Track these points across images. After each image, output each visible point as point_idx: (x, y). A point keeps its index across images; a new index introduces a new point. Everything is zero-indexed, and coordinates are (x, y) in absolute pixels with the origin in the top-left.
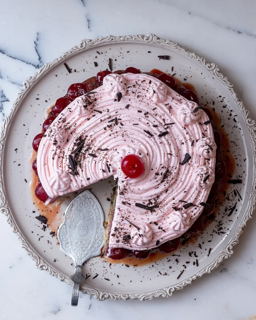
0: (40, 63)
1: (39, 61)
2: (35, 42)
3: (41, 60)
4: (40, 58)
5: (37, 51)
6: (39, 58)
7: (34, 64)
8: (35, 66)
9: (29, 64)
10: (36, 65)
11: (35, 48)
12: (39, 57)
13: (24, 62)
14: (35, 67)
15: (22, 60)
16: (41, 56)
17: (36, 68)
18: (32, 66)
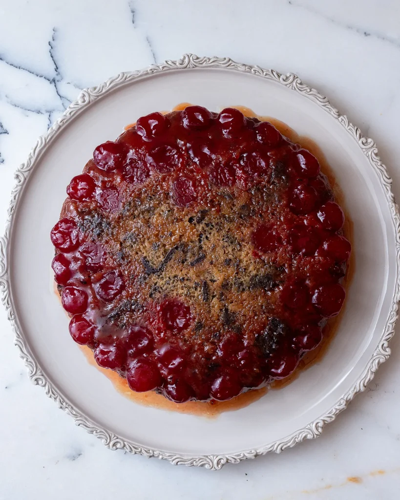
0: (57, 75)
1: (56, 73)
2: (49, 42)
3: (58, 70)
4: (57, 68)
5: (52, 57)
6: (56, 68)
7: (48, 77)
8: (49, 80)
9: (40, 76)
10: (51, 79)
11: (50, 52)
12: (56, 66)
13: (33, 73)
14: (49, 82)
15: (28, 71)
16: (59, 64)
17: (51, 83)
18: (45, 79)
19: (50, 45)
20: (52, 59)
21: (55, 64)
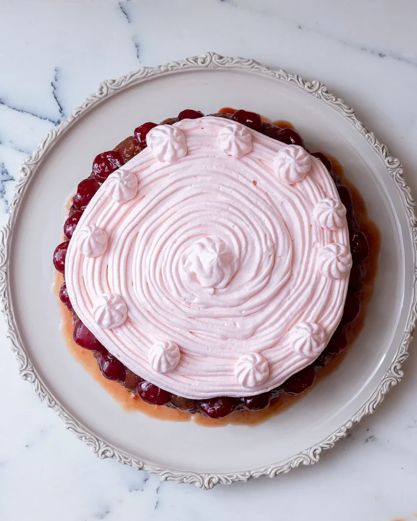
0: (62, 116)
1: (60, 114)
2: (52, 83)
3: (63, 111)
4: (62, 109)
5: (55, 98)
6: (60, 109)
7: (52, 119)
8: (54, 122)
9: (44, 119)
10: (56, 121)
11: (53, 93)
12: (61, 107)
13: (37, 116)
14: (54, 124)
15: (32, 113)
16: (63, 105)
17: (56, 125)
18: (49, 122)
19: (52, 85)
20: (55, 99)
21: (59, 105)
